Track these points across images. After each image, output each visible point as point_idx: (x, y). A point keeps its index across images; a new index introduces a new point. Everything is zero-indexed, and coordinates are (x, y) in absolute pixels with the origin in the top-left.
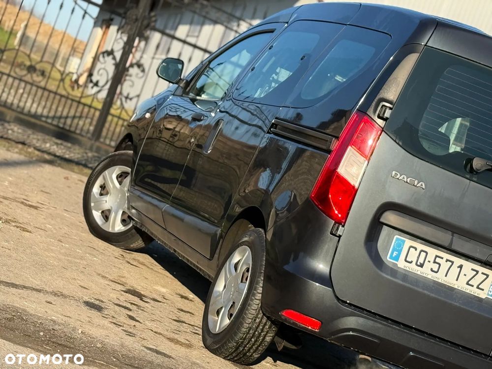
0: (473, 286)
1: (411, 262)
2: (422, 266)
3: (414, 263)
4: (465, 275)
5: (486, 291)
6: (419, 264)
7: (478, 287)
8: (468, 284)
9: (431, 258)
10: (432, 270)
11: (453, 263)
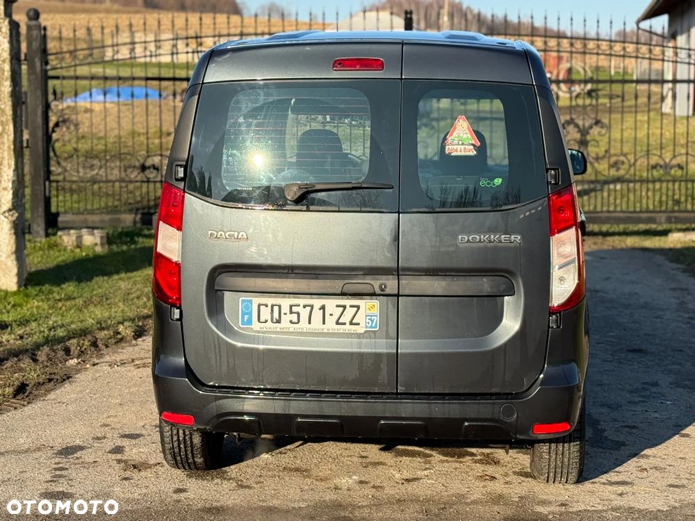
0: (345, 324)
1: (266, 321)
2: (279, 321)
3: (269, 320)
4: (331, 315)
5: (363, 324)
6: (275, 321)
7: (351, 323)
8: (338, 323)
9: (285, 309)
10: (291, 322)
11: (312, 307)
